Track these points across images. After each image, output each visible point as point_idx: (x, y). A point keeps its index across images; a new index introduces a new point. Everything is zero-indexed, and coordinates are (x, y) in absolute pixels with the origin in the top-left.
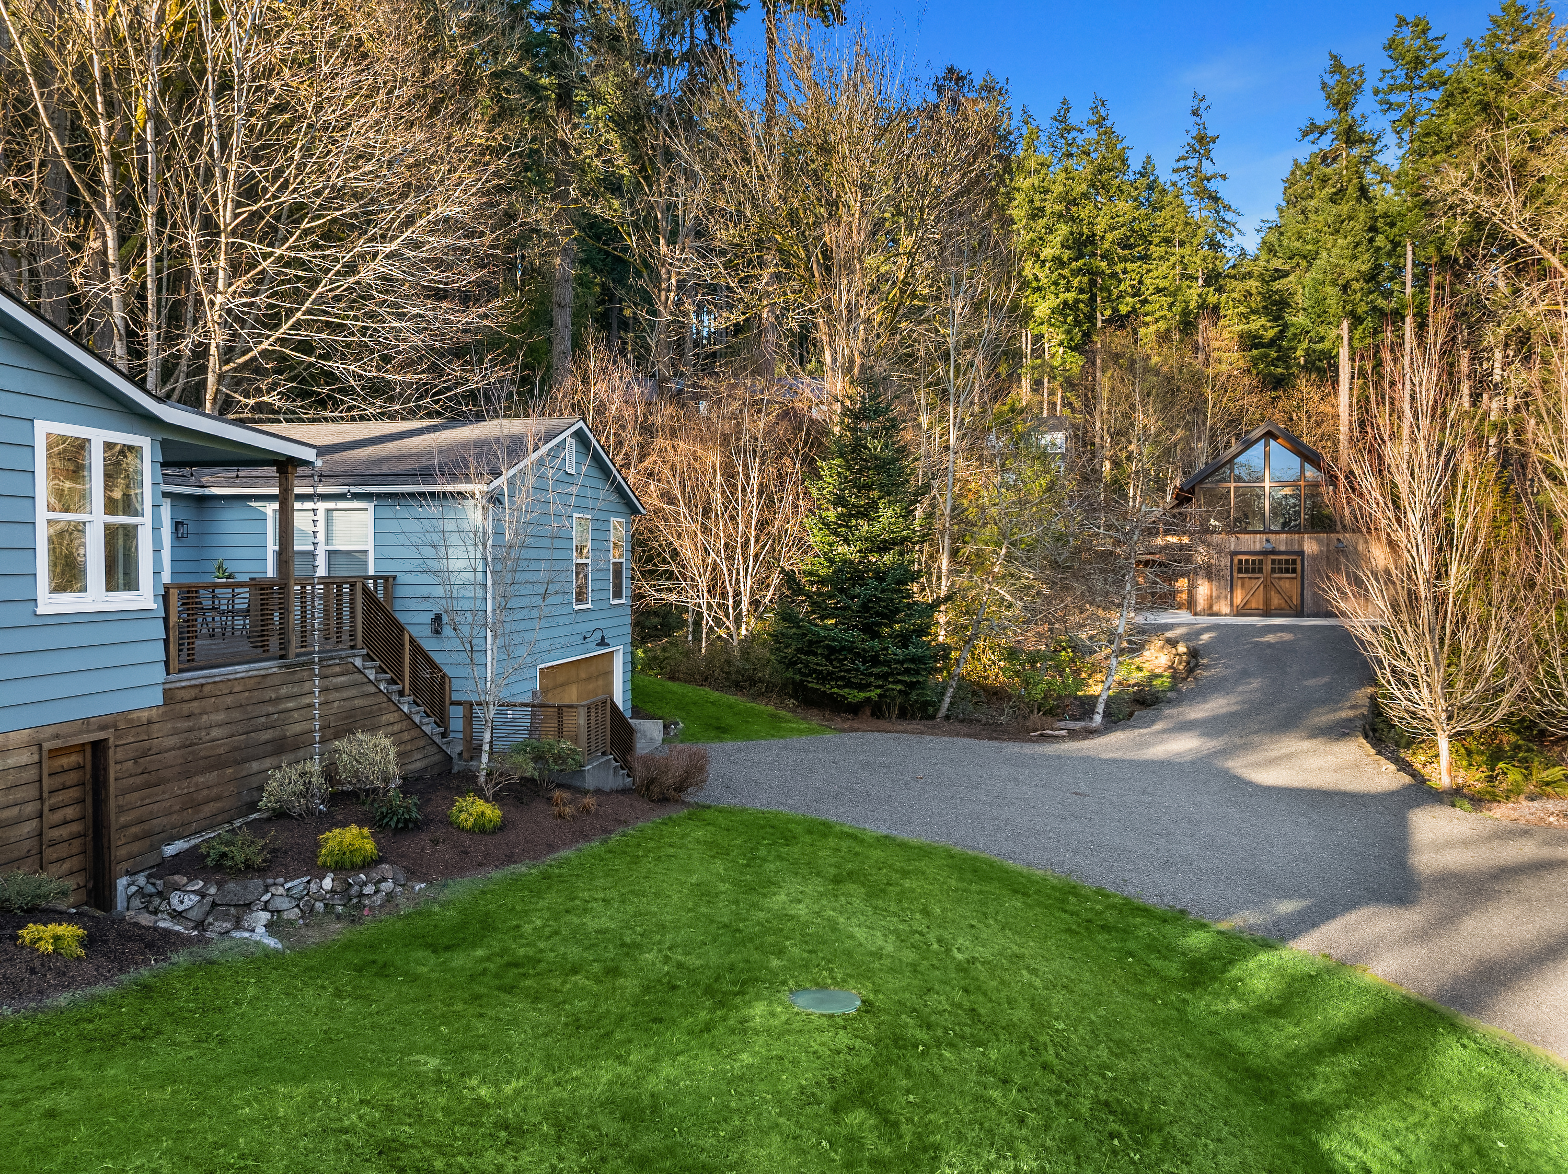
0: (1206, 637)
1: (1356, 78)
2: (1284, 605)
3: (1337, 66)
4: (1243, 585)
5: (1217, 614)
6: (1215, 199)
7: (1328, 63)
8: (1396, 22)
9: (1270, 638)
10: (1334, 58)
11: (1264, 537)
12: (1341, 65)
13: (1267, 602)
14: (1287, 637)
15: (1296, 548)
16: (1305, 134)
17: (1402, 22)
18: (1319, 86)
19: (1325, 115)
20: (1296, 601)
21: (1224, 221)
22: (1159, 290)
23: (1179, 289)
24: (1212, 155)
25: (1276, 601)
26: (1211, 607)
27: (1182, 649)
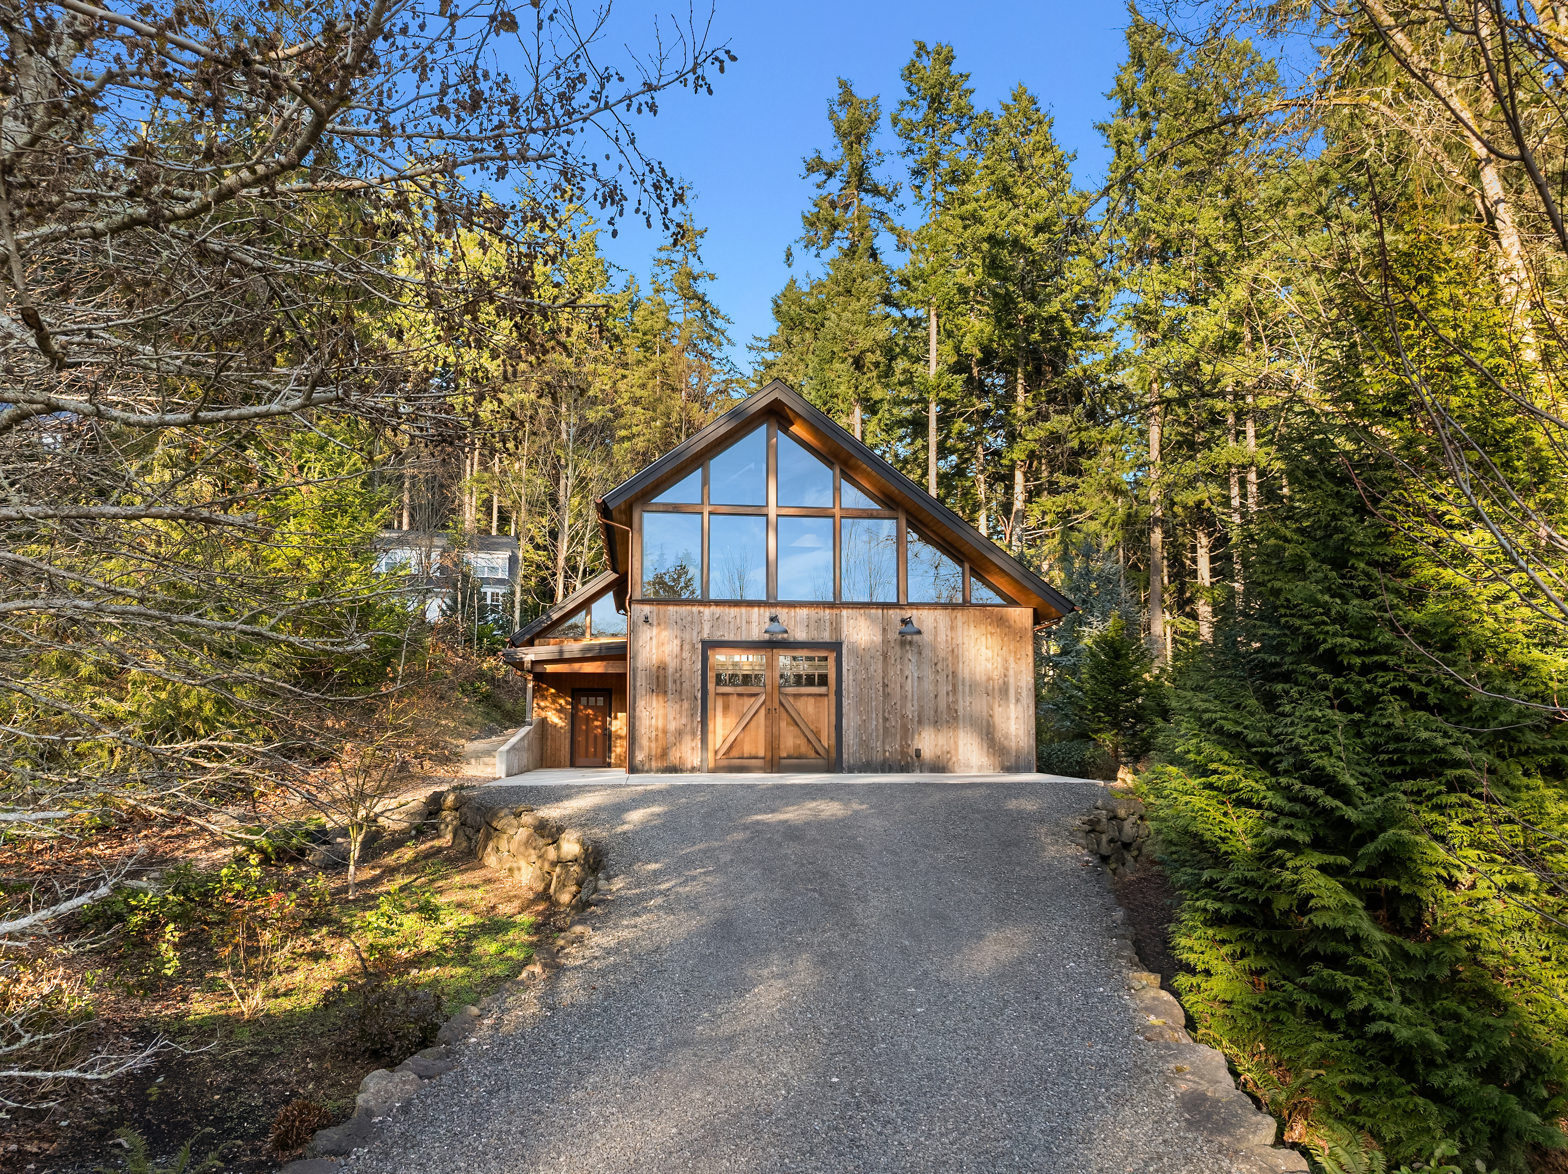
0: (636, 816)
1: (871, 109)
2: (804, 749)
3: (847, 98)
4: (726, 708)
5: (674, 769)
6: (702, 300)
7: (835, 93)
8: (915, 48)
9: (791, 814)
10: (843, 85)
11: (767, 613)
12: (852, 94)
13: (773, 742)
14: (830, 809)
15: (826, 636)
16: (810, 169)
17: (922, 48)
18: (826, 113)
19: (833, 153)
20: (827, 739)
21: (711, 326)
22: (636, 402)
23: (660, 400)
24: (699, 252)
25: (790, 741)
26: (664, 754)
27: (570, 846)
